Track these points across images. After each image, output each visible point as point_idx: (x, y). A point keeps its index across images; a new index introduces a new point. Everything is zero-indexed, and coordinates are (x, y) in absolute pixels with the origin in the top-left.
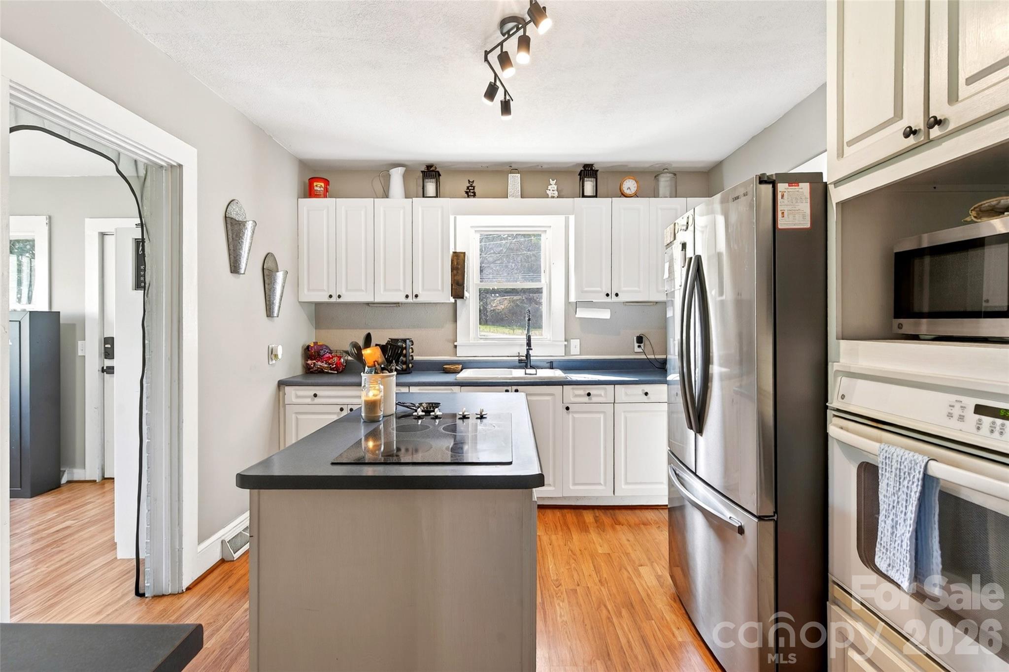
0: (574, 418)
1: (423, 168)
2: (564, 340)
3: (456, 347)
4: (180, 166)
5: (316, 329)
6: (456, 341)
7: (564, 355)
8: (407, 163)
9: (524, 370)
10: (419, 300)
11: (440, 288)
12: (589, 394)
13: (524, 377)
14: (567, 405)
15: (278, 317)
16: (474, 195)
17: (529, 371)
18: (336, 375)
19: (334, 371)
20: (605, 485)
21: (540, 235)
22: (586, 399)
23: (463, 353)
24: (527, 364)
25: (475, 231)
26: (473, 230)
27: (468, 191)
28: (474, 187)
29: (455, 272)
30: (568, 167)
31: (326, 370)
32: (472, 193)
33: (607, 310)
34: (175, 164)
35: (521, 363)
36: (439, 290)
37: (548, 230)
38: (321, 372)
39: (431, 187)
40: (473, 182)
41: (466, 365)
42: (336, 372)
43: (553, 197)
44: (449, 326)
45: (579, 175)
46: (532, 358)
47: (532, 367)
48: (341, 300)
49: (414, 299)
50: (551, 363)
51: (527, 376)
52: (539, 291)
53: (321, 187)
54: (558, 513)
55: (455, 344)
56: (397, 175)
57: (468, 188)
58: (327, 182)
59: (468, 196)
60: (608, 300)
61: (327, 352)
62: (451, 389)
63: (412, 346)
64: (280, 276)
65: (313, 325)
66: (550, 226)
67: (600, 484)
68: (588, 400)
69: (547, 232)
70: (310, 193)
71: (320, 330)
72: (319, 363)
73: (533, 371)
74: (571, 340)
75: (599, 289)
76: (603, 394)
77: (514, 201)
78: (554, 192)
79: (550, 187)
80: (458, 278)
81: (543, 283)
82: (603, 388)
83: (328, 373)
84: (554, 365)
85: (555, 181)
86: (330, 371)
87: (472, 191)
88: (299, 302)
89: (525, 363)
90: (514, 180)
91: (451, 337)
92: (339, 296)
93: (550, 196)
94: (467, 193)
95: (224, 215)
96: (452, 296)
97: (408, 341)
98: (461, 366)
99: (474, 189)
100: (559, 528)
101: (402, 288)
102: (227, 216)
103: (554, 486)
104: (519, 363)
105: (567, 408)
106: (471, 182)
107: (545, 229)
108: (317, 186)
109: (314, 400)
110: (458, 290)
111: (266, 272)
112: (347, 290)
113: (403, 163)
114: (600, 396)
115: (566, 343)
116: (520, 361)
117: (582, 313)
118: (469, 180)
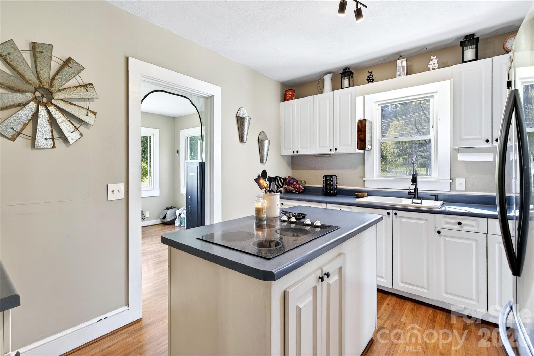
0: (445, 240)
1: (342, 71)
2: (450, 179)
3: (365, 181)
4: (213, 96)
5: (292, 169)
6: (365, 178)
7: (450, 191)
8: (333, 71)
9: (412, 200)
10: (338, 151)
11: (350, 144)
12: (460, 223)
13: (411, 205)
14: (439, 230)
15: (266, 163)
16: (373, 81)
17: (415, 201)
18: (298, 194)
19: (297, 192)
20: (478, 301)
21: (429, 100)
22: (458, 227)
23: (369, 186)
24: (415, 195)
25: (378, 104)
26: (377, 104)
27: (368, 79)
28: (372, 75)
29: (360, 133)
30: (450, 43)
31: (293, 191)
32: (371, 79)
33: (491, 154)
34: (211, 95)
35: (410, 194)
36: (350, 145)
37: (435, 95)
38: (290, 192)
39: (346, 82)
40: (372, 72)
41: (370, 194)
42: (298, 193)
43: (433, 69)
44: (361, 167)
45: (461, 46)
46: (419, 191)
47: (419, 198)
48: (298, 154)
49: (335, 152)
50: (436, 196)
51: (414, 204)
52: (428, 142)
53: (290, 94)
54: (431, 311)
55: (364, 179)
56: (328, 79)
57: (368, 77)
58: (293, 91)
59: (369, 83)
60: (489, 145)
61: (295, 182)
62: (351, 208)
63: (337, 180)
64: (266, 142)
65: (290, 168)
66: (437, 92)
67: (472, 299)
68: (459, 228)
69: (434, 96)
70: (285, 98)
71: (294, 170)
72: (290, 187)
73: (419, 201)
74: (456, 179)
75: (479, 137)
76: (474, 225)
77: (403, 78)
78: (435, 65)
79: (431, 62)
80: (362, 136)
81: (431, 136)
82: (475, 219)
83: (294, 193)
84: (439, 197)
85: (436, 56)
86: (295, 192)
87: (371, 78)
88: (281, 156)
89: (414, 194)
90: (402, 64)
91: (361, 174)
92: (297, 152)
93: (431, 68)
94: (368, 80)
95: (236, 116)
96: (358, 148)
97: (333, 177)
98: (367, 193)
99: (372, 76)
100: (425, 323)
101: (328, 146)
102: (238, 115)
103: (428, 289)
104: (409, 194)
105: (439, 232)
106: (371, 73)
107: (433, 95)
108: (288, 94)
109: (282, 206)
110: (362, 144)
111: (260, 141)
112: (301, 148)
113: (330, 71)
114: (472, 226)
115: (451, 181)
116: (410, 193)
117: (461, 157)
118: (369, 72)
